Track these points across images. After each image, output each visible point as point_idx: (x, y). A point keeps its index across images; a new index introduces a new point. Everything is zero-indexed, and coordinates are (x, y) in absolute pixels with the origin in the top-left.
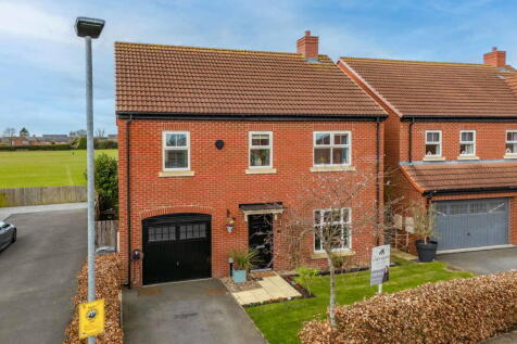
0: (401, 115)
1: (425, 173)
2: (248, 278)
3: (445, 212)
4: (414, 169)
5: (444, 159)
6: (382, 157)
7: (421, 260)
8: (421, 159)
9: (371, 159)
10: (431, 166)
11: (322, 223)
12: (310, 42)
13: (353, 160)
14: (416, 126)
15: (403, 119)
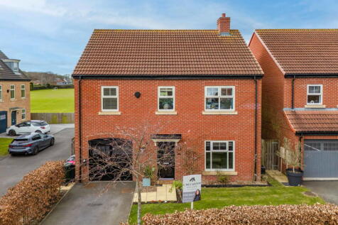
0: (284, 73)
1: (303, 117)
2: (152, 184)
3: (319, 149)
4: (295, 114)
5: (324, 106)
6: (260, 105)
7: (290, 183)
8: (303, 106)
9: (250, 106)
10: (310, 112)
11: (212, 151)
12: (224, 21)
13: (236, 106)
14: (298, 81)
15: (287, 76)
